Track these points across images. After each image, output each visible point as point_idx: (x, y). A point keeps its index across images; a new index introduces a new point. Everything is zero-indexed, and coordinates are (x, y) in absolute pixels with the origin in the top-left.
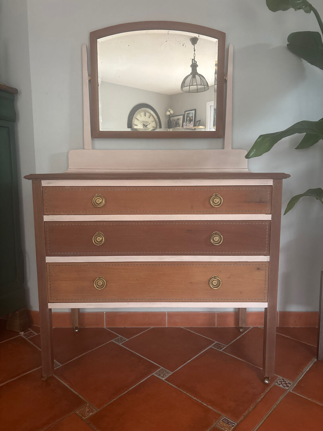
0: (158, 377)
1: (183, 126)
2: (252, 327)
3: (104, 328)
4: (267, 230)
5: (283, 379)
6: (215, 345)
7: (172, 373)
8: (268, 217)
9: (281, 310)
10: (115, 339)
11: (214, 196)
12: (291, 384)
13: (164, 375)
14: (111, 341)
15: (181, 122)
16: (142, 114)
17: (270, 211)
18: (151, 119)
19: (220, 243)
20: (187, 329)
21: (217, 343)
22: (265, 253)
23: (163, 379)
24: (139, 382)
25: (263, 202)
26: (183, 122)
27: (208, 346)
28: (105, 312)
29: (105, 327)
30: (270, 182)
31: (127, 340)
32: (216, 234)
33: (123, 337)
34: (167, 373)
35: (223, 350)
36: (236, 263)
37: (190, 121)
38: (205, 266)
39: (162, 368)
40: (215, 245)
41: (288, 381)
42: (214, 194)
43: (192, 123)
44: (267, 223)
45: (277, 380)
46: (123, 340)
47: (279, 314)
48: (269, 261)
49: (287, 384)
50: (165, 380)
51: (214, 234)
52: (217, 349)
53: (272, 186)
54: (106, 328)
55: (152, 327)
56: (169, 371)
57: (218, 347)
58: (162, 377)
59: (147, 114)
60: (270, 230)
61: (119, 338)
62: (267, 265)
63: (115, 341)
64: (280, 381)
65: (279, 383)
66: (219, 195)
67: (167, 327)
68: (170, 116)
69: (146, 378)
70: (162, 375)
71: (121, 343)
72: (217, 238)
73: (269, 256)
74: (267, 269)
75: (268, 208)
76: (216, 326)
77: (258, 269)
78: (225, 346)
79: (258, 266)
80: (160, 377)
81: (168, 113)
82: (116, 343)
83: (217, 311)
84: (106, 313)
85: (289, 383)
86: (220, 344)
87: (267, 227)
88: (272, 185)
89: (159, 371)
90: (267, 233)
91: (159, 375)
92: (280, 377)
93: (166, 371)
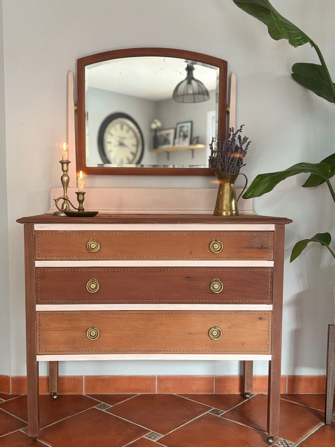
0: (149, 439)
1: (174, 144)
2: (256, 394)
3: (82, 395)
4: (270, 277)
5: (284, 440)
6: (212, 411)
7: (163, 436)
8: (270, 264)
9: (290, 374)
10: (97, 405)
11: (214, 241)
12: (292, 444)
13: (155, 437)
14: (93, 407)
15: (171, 138)
16: (118, 127)
17: (272, 257)
18: (131, 134)
19: (220, 291)
20: (180, 396)
21: (215, 409)
22: (268, 301)
23: (154, 441)
24: (128, 443)
25: (265, 248)
26: (175, 137)
27: (204, 412)
28: (84, 375)
29: (84, 394)
30: (271, 227)
31: (111, 406)
32: (216, 281)
33: (106, 404)
34: (158, 436)
35: (221, 416)
36: (237, 312)
37: (185, 136)
38: (204, 316)
39: (152, 431)
40: (215, 292)
41: (289, 442)
42: (214, 240)
43: (188, 140)
44: (269, 271)
45: (278, 441)
46: (107, 406)
47: (288, 378)
48: (272, 310)
49: (288, 444)
50: (156, 442)
51: (214, 281)
52: (215, 415)
53: (274, 231)
54: (86, 395)
55: (139, 394)
56: (160, 434)
57: (216, 413)
58: (153, 439)
59: (125, 128)
60: (272, 277)
61: (101, 405)
62: (270, 315)
63: (98, 407)
64: (280, 442)
65: (279, 443)
66: (219, 240)
67: (156, 393)
68: (156, 130)
69: (136, 440)
70: (153, 437)
71: (104, 409)
72: (216, 286)
73: (272, 305)
74: (270, 318)
75: (270, 255)
76: (214, 393)
77: (261, 318)
78: (224, 412)
79: (260, 316)
80: (151, 440)
81: (154, 126)
82: (99, 409)
83: (216, 375)
84: (86, 376)
85: (290, 444)
86: (218, 410)
87: (270, 274)
88: (274, 229)
89: (149, 434)
90: (270, 280)
91: (150, 437)
92: (281, 438)
93: (157, 434)
